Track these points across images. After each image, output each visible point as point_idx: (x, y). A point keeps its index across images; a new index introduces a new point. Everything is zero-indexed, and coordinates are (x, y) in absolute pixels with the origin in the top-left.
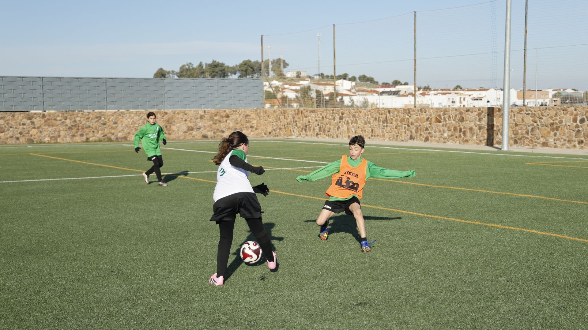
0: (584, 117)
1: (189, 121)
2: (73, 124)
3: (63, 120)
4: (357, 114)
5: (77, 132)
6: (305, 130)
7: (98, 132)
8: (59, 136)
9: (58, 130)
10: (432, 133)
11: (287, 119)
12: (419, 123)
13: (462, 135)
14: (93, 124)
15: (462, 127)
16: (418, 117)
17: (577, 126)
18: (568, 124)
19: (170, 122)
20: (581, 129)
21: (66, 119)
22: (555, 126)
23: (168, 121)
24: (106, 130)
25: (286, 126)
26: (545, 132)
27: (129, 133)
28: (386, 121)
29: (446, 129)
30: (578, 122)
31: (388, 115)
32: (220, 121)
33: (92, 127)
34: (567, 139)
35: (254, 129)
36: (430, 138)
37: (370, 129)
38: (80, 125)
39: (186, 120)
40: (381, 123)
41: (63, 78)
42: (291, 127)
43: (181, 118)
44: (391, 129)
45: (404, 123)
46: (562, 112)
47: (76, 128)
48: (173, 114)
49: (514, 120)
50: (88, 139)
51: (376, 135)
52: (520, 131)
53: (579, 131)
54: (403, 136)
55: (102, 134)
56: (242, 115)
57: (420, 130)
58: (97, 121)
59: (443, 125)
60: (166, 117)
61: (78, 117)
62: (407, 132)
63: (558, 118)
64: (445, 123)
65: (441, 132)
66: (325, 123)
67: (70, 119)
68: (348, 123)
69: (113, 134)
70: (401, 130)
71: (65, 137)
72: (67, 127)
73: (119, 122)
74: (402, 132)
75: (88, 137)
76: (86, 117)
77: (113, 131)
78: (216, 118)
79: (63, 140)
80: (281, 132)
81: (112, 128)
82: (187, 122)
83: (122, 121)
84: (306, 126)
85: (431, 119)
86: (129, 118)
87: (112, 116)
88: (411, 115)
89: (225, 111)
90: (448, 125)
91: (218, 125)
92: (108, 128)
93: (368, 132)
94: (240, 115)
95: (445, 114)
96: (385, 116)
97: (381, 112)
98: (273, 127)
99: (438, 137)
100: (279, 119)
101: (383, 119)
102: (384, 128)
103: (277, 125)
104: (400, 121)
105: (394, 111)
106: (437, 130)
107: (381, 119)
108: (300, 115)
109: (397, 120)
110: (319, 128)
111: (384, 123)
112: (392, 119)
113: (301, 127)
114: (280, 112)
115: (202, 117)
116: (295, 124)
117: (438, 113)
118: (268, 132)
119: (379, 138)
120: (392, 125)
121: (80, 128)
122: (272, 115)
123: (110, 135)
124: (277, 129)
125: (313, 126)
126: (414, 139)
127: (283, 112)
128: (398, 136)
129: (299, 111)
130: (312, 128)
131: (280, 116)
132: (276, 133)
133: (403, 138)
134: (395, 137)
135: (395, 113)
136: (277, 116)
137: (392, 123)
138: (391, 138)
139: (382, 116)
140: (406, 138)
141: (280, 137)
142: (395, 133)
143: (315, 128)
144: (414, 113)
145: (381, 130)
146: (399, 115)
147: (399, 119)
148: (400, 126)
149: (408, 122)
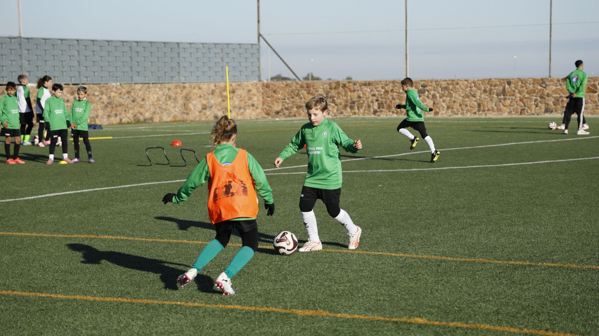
1: (203, 97)
2: (109, 101)
3: (100, 96)
4: (451, 87)
5: (111, 112)
6: (352, 108)
7: (129, 111)
8: (97, 116)
9: (96, 109)
12: (559, 94)
14: (126, 101)
16: (559, 87)
19: (188, 98)
21: (102, 95)
23: (186, 97)
24: (135, 108)
27: (154, 113)
28: (504, 92)
31: (507, 86)
33: (123, 105)
35: (254, 108)
37: (476, 104)
38: (115, 102)
39: (200, 97)
40: (495, 96)
43: (197, 94)
44: (511, 102)
45: (534, 95)
47: (111, 106)
48: (189, 88)
50: (121, 120)
51: (486, 109)
55: (132, 114)
56: (245, 90)
58: (128, 97)
60: (184, 92)
61: (112, 91)
62: (540, 104)
65: (596, 102)
66: (391, 98)
67: (106, 95)
68: (434, 96)
69: (141, 114)
70: (529, 103)
72: (104, 105)
73: (146, 98)
74: (531, 105)
75: (121, 118)
76: (119, 92)
77: (141, 110)
79: (100, 121)
81: (141, 107)
82: (202, 99)
83: (148, 98)
84: (354, 103)
86: (154, 93)
87: (140, 90)
88: (546, 85)
92: (137, 106)
93: (471, 107)
94: (243, 90)
96: (501, 88)
97: (494, 84)
98: (283, 105)
99: (591, 108)
100: (298, 95)
101: (498, 92)
102: (500, 102)
103: (293, 102)
104: (527, 93)
105: (518, 82)
106: (590, 101)
107: (495, 91)
108: (341, 88)
109: (523, 91)
110: (378, 104)
111: (500, 96)
112: (514, 91)
113: (343, 104)
114: (299, 86)
115: (213, 93)
116: (331, 100)
117: (593, 83)
118: (274, 111)
119: (491, 112)
120: (514, 97)
121: (114, 106)
122: (283, 90)
123: (139, 115)
124: (292, 107)
125: (366, 102)
126: (552, 112)
127: (305, 86)
128: (524, 109)
129: (339, 85)
130: (365, 105)
131: (298, 90)
132: (290, 113)
133: (533, 112)
134: (520, 111)
135: (520, 83)
136: (292, 91)
137: (513, 95)
138: (513, 113)
139: (497, 88)
140: (538, 111)
141: (301, 118)
142: (518, 107)
143: (372, 104)
144: (552, 83)
145: (494, 104)
146: (526, 86)
147: (526, 91)
148: (528, 98)
149: (541, 93)
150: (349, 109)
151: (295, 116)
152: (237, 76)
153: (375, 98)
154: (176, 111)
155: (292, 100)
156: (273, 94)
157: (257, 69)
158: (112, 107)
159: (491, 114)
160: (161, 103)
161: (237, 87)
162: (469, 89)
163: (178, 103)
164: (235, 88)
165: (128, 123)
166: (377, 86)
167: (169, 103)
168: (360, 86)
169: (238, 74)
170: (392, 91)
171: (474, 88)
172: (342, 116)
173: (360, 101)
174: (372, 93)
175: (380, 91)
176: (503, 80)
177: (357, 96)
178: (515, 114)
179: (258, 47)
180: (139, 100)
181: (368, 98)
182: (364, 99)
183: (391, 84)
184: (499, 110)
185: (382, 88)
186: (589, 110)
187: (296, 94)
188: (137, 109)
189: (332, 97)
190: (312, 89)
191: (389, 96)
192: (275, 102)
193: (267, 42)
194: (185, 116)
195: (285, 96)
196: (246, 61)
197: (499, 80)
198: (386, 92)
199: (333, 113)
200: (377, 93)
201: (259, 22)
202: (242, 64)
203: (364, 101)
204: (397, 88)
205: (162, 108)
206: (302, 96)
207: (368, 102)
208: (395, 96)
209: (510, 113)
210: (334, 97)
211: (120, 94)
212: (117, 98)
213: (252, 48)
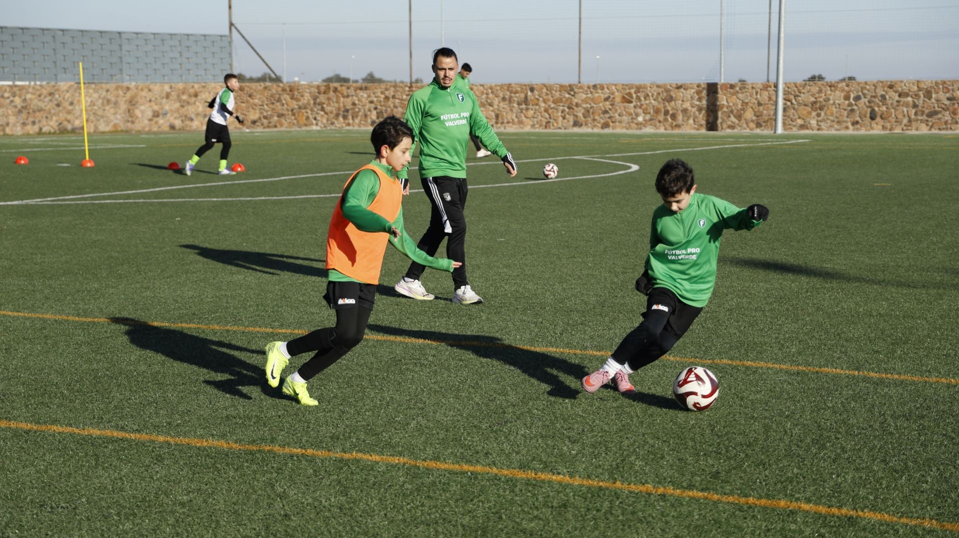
0: (860, 94)
1: (154, 102)
2: (24, 105)
3: (11, 98)
5: (27, 119)
6: (345, 117)
7: (52, 117)
8: (8, 124)
9: (6, 114)
10: (615, 117)
11: (297, 100)
12: (590, 104)
13: (670, 119)
14: (46, 104)
15: (669, 108)
16: (589, 95)
17: (850, 105)
18: (837, 102)
19: (133, 103)
20: (855, 107)
21: (14, 96)
22: (818, 105)
23: (131, 102)
24: (61, 115)
25: (295, 111)
26: (805, 112)
28: (526, 101)
29: (640, 111)
30: (851, 100)
31: (529, 93)
32: (188, 103)
33: (44, 110)
34: (836, 120)
36: (611, 124)
37: (493, 114)
38: (32, 106)
39: (150, 101)
40: (515, 105)
41: (6, 28)
42: (309, 112)
43: (145, 97)
44: (535, 113)
45: (561, 104)
46: (829, 88)
47: (27, 111)
48: (135, 91)
49: (756, 99)
50: (41, 129)
51: (505, 121)
52: (765, 112)
53: (852, 111)
54: (560, 123)
55: (57, 121)
57: (593, 113)
58: (51, 100)
59: (635, 107)
60: (129, 95)
61: (28, 93)
62: (567, 116)
63: (823, 95)
64: (639, 104)
65: (632, 115)
66: (392, 106)
67: (20, 97)
69: (69, 121)
70: (555, 114)
71: (14, 125)
72: (17, 110)
73: (75, 102)
74: (557, 117)
75: (41, 126)
76: (38, 93)
77: (69, 117)
78: (184, 97)
79: (12, 130)
80: (283, 121)
81: (69, 112)
82: (153, 104)
83: (79, 101)
84: (347, 111)
85: (614, 98)
87: (67, 91)
88: (575, 93)
89: (193, 87)
90: (643, 107)
91: (186, 108)
92: (64, 112)
94: (210, 93)
95: (639, 92)
96: (523, 96)
97: (514, 90)
98: (261, 113)
99: (626, 121)
100: (279, 100)
101: (520, 100)
102: (522, 112)
103: (273, 109)
104: (553, 102)
105: (542, 89)
106: (624, 113)
107: (516, 99)
108: (331, 93)
109: (549, 100)
110: (377, 113)
111: (522, 105)
112: (538, 100)
113: (335, 112)
114: (280, 89)
115: (168, 96)
116: (320, 107)
117: (628, 91)
118: (250, 121)
119: (511, 124)
120: (537, 107)
121: (31, 111)
122: (261, 94)
123: (65, 123)
124: (272, 116)
125: (362, 110)
126: (581, 125)
127: (288, 89)
128: (549, 122)
129: (329, 88)
130: (360, 114)
131: (280, 95)
132: (269, 123)
133: (560, 125)
134: (544, 124)
135: (545, 90)
136: (272, 96)
137: (537, 104)
138: (537, 126)
139: (517, 95)
140: (565, 125)
141: (283, 129)
142: (543, 119)
143: (369, 113)
144: (581, 90)
145: (515, 115)
146: (551, 93)
147: (551, 99)
148: (554, 108)
149: (569, 102)
150: (341, 119)
151: (276, 126)
152: (201, 75)
153: (373, 106)
154: (117, 119)
155: (271, 106)
156: (249, 99)
157: (229, 66)
158: (29, 113)
159: (511, 127)
160: (96, 108)
161: (201, 89)
162: (484, 96)
163: (119, 108)
164: (198, 90)
165: (50, 133)
166: (375, 90)
167: (107, 108)
168: (355, 90)
169: (203, 73)
170: (394, 97)
171: (491, 96)
172: (333, 127)
173: (354, 109)
174: (370, 99)
175: (379, 97)
176: (525, 85)
177: (351, 103)
178: (539, 128)
179: (229, 39)
180: (66, 104)
181: (365, 106)
182: (360, 107)
183: (392, 89)
184: (521, 122)
185: (382, 93)
186: (624, 124)
187: (277, 99)
188: (63, 116)
189: (321, 104)
190: (296, 93)
191: (390, 103)
192: (251, 109)
193: (241, 34)
194: (129, 125)
195: (263, 102)
196: (214, 57)
197: (521, 85)
198: (387, 98)
199: (322, 123)
200: (375, 99)
201: (230, 7)
202: (207, 60)
203: (359, 109)
204: (399, 93)
205: (98, 115)
206: (284, 102)
207: (364, 110)
208: (397, 104)
209: (533, 126)
210: (324, 103)
211: (40, 96)
212: (36, 101)
213: (222, 40)
